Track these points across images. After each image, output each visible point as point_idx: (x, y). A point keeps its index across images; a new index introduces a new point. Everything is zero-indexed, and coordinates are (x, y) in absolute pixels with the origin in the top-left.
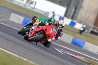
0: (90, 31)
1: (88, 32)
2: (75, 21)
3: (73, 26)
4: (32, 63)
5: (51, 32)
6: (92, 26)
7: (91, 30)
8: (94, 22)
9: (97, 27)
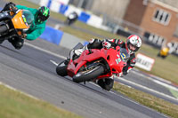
0: (115, 31)
1: (112, 32)
2: (88, 13)
3: (86, 21)
4: (11, 88)
5: (118, 61)
6: (120, 20)
7: (117, 28)
8: (123, 13)
9: (129, 24)
